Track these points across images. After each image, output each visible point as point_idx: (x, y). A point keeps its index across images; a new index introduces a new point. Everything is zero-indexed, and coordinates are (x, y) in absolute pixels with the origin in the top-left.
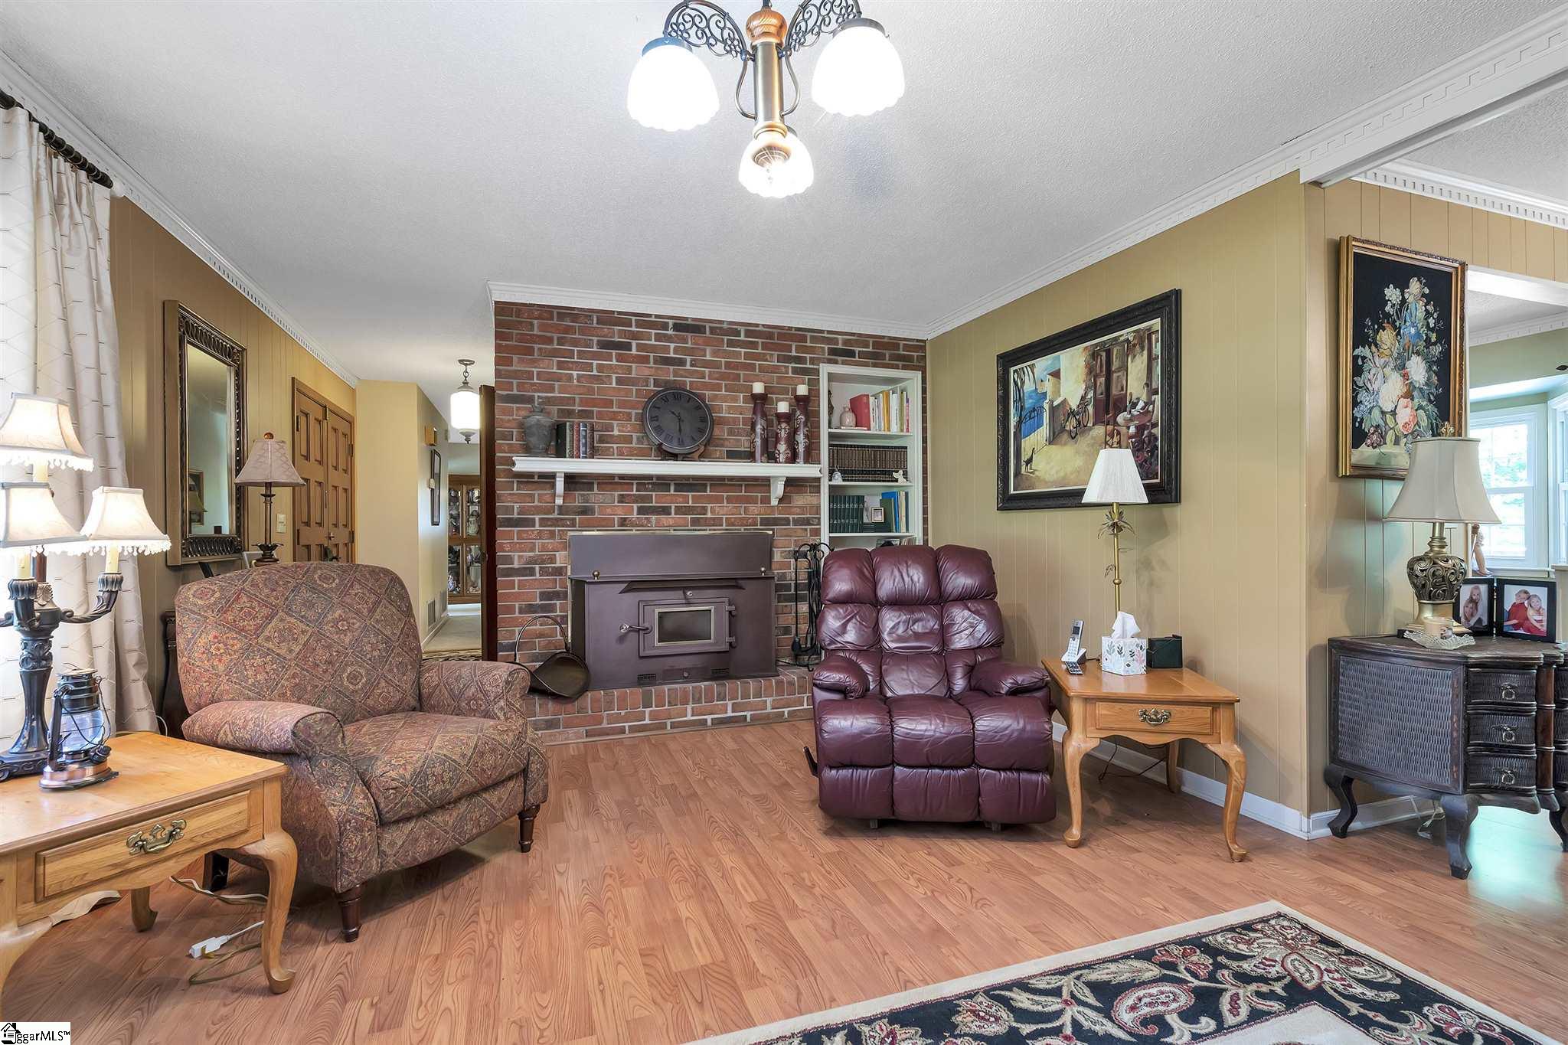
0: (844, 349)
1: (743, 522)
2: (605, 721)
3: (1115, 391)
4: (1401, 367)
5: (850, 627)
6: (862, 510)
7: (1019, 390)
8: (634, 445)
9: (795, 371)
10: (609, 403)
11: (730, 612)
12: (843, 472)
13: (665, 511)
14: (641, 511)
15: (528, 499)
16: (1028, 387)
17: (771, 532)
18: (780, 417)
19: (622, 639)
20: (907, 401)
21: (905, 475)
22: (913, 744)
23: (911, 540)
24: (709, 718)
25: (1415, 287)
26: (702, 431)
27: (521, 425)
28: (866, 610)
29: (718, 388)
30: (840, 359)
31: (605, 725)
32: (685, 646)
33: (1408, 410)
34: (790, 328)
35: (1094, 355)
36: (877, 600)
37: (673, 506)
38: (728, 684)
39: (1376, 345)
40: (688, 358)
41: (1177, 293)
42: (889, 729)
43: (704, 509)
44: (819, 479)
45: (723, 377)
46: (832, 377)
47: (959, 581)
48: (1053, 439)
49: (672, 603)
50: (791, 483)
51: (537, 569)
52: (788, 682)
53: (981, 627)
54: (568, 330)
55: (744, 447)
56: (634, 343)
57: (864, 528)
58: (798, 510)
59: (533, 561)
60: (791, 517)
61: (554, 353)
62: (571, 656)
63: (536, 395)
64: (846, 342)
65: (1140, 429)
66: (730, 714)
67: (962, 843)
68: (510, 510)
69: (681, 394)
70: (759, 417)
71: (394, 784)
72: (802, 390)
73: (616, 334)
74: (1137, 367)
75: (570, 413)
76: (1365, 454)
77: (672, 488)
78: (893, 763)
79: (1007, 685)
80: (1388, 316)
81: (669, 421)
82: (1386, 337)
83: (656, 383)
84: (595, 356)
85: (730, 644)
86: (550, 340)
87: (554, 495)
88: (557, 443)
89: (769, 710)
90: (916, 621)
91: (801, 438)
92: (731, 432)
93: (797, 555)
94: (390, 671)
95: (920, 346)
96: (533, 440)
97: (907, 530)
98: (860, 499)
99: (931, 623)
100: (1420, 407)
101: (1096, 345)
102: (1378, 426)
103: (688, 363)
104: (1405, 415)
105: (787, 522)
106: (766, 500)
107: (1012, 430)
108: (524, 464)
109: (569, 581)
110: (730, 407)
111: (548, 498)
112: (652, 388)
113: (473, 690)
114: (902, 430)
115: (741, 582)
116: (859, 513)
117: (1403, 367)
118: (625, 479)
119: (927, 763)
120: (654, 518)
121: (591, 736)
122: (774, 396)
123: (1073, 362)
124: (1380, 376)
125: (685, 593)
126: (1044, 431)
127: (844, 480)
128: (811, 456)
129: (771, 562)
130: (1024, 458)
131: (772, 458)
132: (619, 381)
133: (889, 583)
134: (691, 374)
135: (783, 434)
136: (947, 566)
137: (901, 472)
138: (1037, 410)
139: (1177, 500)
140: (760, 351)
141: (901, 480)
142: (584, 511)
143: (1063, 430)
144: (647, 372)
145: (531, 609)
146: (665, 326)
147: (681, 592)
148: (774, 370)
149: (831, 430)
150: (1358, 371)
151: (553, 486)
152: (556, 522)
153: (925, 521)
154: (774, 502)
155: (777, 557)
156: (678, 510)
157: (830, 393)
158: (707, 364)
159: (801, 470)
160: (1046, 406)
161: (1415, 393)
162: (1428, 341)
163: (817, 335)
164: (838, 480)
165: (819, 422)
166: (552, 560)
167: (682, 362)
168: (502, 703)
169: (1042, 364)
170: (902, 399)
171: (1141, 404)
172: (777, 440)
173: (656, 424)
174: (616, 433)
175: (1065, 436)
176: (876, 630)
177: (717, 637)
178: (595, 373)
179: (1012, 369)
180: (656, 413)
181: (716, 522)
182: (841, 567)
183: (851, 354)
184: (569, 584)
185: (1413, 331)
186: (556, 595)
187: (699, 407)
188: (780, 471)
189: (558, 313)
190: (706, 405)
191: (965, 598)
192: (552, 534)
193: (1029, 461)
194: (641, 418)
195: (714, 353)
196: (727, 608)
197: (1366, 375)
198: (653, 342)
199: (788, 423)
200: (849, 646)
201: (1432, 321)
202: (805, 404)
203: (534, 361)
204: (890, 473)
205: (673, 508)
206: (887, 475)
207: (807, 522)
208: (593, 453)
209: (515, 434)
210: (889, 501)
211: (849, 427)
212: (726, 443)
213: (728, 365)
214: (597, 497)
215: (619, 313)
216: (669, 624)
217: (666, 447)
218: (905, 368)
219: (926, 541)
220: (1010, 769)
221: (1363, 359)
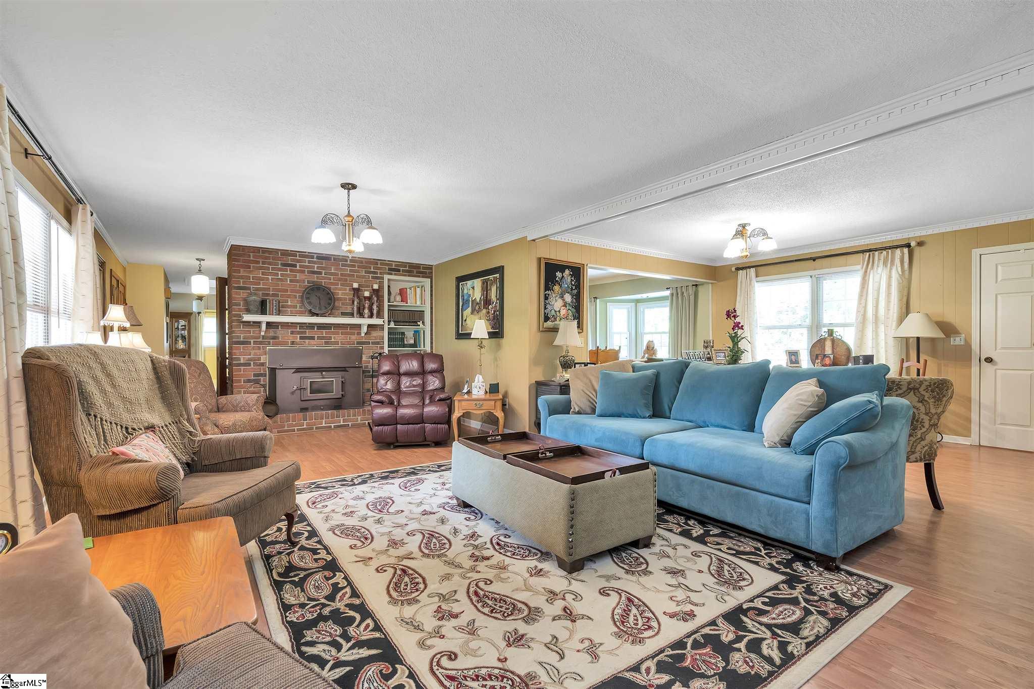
0: (396, 268)
1: (349, 343)
2: (286, 426)
3: (488, 297)
4: (562, 297)
5: (388, 382)
6: (404, 338)
7: (463, 292)
8: (298, 309)
9: (373, 277)
10: (287, 291)
11: (342, 381)
12: (394, 322)
13: (313, 338)
14: (301, 338)
15: (248, 333)
16: (465, 291)
17: (361, 348)
18: (365, 298)
19: (293, 393)
20: (425, 291)
21: (423, 323)
22: (402, 417)
23: (425, 351)
24: (333, 425)
25: (567, 272)
26: (330, 304)
27: (245, 300)
28: (395, 377)
29: (337, 284)
30: (393, 272)
31: (286, 428)
32: (323, 395)
33: (565, 310)
34: (371, 259)
35: (483, 283)
36: (400, 374)
37: (316, 336)
38: (341, 411)
39: (553, 290)
40: (323, 271)
41: (503, 267)
42: (395, 412)
43: (331, 337)
44: (384, 325)
45: (340, 280)
46: (389, 280)
47: (431, 366)
48: (472, 313)
49: (317, 378)
50: (370, 326)
51: (252, 364)
52: (367, 410)
53: (437, 382)
54: (266, 258)
55: (349, 310)
56: (298, 264)
57: (404, 346)
58: (374, 338)
59: (250, 360)
60: (370, 341)
61: (261, 268)
62: (269, 401)
63: (252, 286)
64: (396, 265)
65: (494, 312)
66: (342, 423)
67: (421, 449)
68: (239, 337)
69: (319, 287)
70: (356, 298)
71: (227, 426)
72: (376, 287)
73: (289, 260)
74: (494, 289)
75: (268, 295)
76: (549, 324)
77: (316, 328)
78: (397, 424)
79: (437, 398)
80: (557, 281)
81: (314, 299)
82: (556, 288)
83: (308, 282)
84: (280, 270)
85: (342, 395)
86: (258, 262)
87: (260, 331)
88: (263, 308)
89: (359, 422)
90: (414, 381)
91: (375, 307)
92: (343, 304)
93: (373, 357)
94: (208, 398)
95: (430, 268)
96: (252, 307)
97: (424, 347)
98: (403, 334)
99: (419, 381)
100: (569, 309)
101: (484, 279)
102: (553, 316)
103: (323, 274)
104: (563, 312)
105: (369, 343)
106: (359, 334)
107: (461, 308)
108: (247, 318)
109: (267, 368)
110: (342, 293)
111: (257, 332)
112: (306, 284)
113: (243, 403)
114: (422, 304)
115: (347, 369)
116: (402, 340)
117: (563, 297)
118: (294, 325)
119: (407, 423)
120: (307, 341)
121: (280, 433)
122: (363, 288)
123: (477, 283)
124: (554, 300)
125: (322, 373)
126: (470, 309)
127: (395, 325)
128: (380, 315)
129: (361, 360)
130: (464, 319)
131: (361, 315)
132: (291, 281)
133: (405, 366)
134: (325, 278)
135: (367, 306)
136: (426, 360)
137: (421, 322)
138: (468, 301)
139: (502, 337)
140: (357, 269)
141: (421, 325)
142: (274, 338)
143: (475, 309)
144: (304, 277)
145: (249, 381)
146: (313, 257)
147: (320, 373)
148: (363, 277)
149: (389, 304)
150: (546, 298)
151: (260, 327)
152: (261, 343)
153: (432, 343)
154: (363, 335)
155: (364, 358)
156: (319, 338)
157: (389, 286)
158: (332, 274)
159: (375, 321)
160: (470, 299)
161: (567, 305)
162: (572, 289)
163: (383, 263)
164: (392, 325)
165: (384, 300)
166: (259, 359)
167: (320, 273)
168: (255, 407)
169: (469, 283)
170: (422, 290)
171: (495, 303)
172: (364, 309)
173: (308, 301)
174: (289, 303)
175: (476, 312)
176: (399, 384)
177: (336, 392)
178: (279, 277)
179: (461, 283)
180: (308, 296)
181: (337, 343)
182: (386, 361)
183: (399, 270)
184: (267, 370)
185: (566, 286)
186: (261, 375)
187: (328, 294)
188: (365, 322)
189: (262, 250)
190: (331, 292)
191: (432, 372)
192: (259, 348)
193: (466, 320)
194: (302, 297)
195: (336, 269)
196: (341, 380)
197: (549, 300)
198: (307, 264)
199: (369, 301)
200: (388, 390)
201: (573, 283)
202: (377, 293)
203: (250, 271)
204: (416, 322)
205: (316, 337)
206: (415, 323)
207: (378, 343)
208: (279, 313)
209: (241, 303)
210: (416, 333)
211: (397, 301)
212: (341, 309)
213: (342, 275)
214: (280, 332)
215: (291, 251)
216: (315, 386)
217: (313, 310)
218: (423, 277)
219: (432, 352)
220: (435, 423)
221: (548, 294)
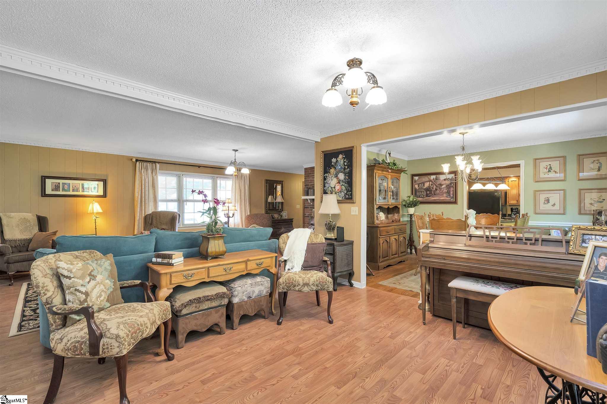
4: (336, 176)
25: (341, 156)
39: (330, 173)
80: (333, 165)
82: (332, 170)
100: (343, 185)
102: (330, 191)
104: (338, 187)
124: (331, 180)
150: (325, 179)
161: (341, 182)
162: (345, 169)
185: (340, 167)
197: (327, 180)
201: (346, 164)
221: (326, 176)
